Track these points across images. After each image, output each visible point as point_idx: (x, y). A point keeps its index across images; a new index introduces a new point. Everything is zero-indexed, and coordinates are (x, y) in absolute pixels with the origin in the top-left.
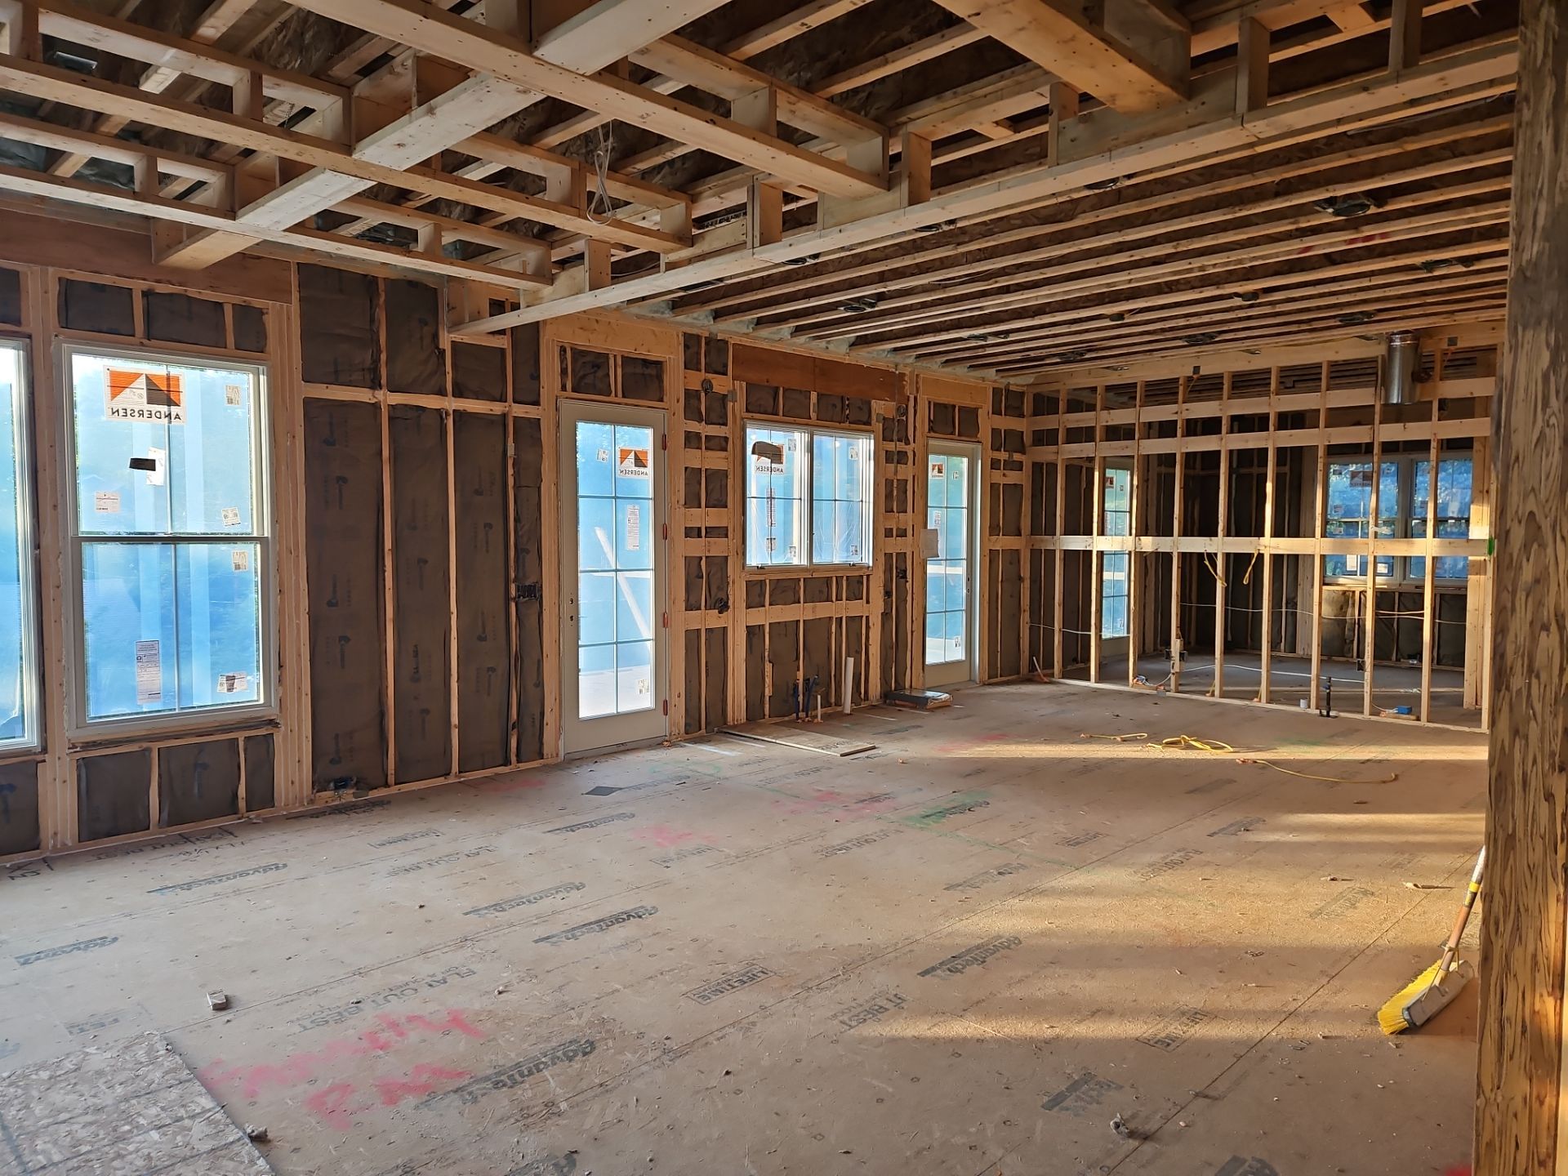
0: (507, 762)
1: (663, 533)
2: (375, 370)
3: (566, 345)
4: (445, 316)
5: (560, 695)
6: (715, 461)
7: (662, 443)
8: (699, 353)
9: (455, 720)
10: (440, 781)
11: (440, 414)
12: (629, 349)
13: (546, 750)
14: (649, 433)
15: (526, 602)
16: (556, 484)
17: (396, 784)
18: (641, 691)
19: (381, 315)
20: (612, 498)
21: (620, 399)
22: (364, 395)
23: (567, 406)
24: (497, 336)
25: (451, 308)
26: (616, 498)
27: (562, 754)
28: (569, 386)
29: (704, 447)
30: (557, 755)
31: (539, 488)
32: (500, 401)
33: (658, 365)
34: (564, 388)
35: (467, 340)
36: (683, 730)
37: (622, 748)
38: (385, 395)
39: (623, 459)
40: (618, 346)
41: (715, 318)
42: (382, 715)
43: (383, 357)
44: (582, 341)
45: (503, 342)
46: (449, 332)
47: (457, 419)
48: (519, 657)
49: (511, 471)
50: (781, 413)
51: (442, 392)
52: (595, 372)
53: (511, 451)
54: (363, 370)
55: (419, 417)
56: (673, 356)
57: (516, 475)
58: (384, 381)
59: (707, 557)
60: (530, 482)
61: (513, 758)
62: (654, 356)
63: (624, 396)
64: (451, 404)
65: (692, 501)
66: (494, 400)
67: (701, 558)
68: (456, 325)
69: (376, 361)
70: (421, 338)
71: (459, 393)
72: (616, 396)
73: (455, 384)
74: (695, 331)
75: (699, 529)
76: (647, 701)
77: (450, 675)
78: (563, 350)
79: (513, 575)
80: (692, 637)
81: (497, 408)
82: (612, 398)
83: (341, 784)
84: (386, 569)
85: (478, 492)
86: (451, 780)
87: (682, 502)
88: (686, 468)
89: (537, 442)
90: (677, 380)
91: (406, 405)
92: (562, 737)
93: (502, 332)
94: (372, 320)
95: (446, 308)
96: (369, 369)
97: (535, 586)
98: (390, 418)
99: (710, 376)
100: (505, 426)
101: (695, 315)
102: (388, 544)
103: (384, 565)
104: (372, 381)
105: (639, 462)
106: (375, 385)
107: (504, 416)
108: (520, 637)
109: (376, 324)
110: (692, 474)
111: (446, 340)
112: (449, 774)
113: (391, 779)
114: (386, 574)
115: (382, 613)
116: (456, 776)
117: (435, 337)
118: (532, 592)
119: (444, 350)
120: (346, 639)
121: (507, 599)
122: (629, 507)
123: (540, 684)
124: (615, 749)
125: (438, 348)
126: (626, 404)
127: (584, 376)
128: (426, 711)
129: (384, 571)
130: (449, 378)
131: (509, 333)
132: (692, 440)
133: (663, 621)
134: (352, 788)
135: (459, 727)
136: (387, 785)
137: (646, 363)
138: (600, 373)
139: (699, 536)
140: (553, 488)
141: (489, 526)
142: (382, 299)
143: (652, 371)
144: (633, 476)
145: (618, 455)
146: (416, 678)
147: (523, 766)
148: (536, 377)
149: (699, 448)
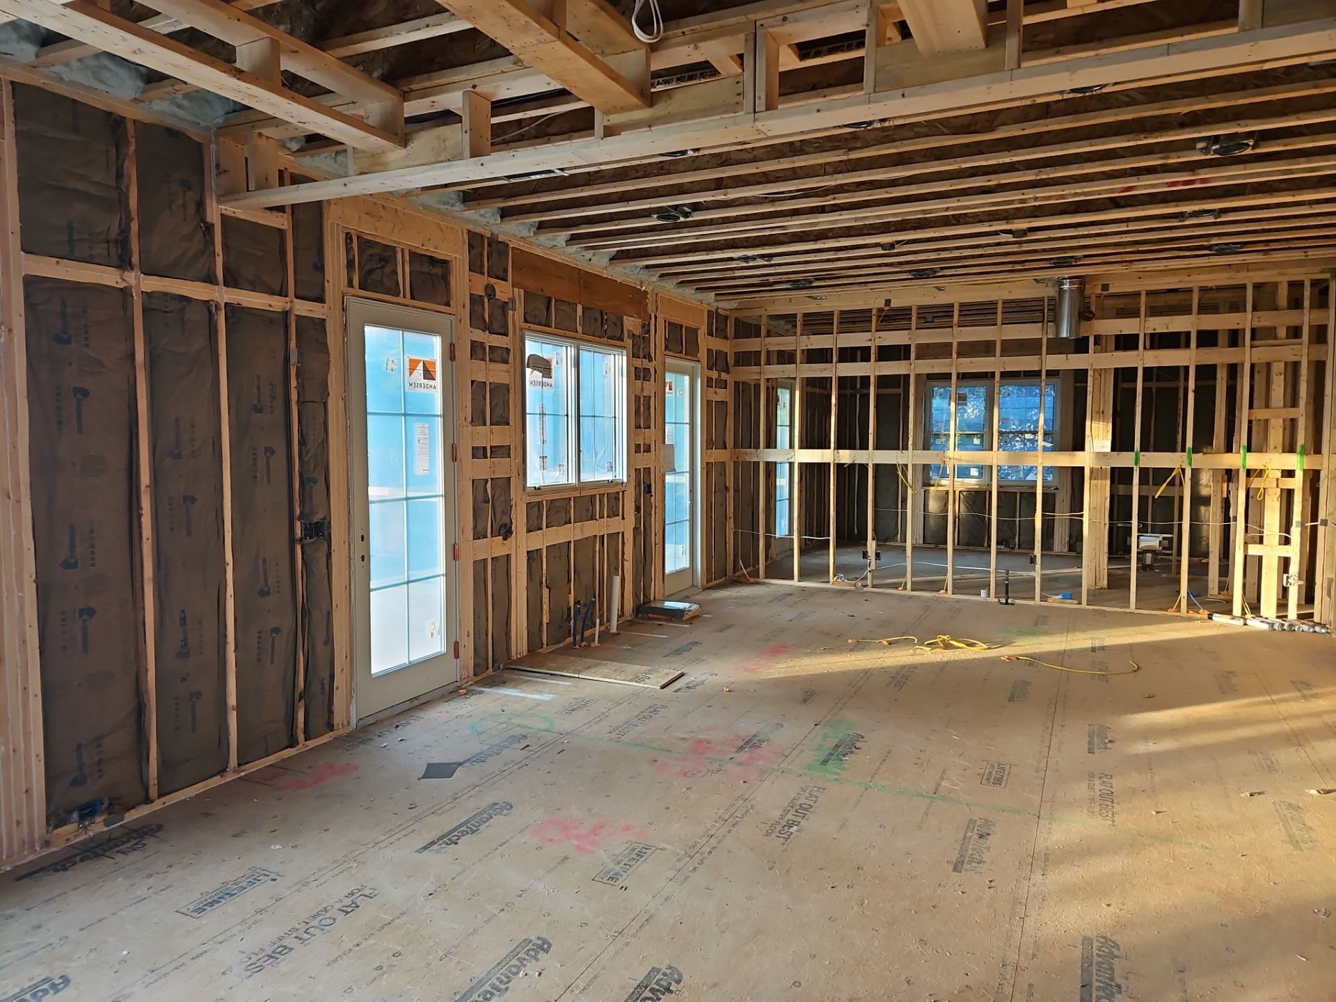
0: (293, 743)
1: (452, 454)
2: (123, 241)
3: (352, 232)
4: (212, 180)
5: (351, 650)
6: (498, 374)
7: (450, 353)
8: (482, 255)
9: (232, 700)
10: (216, 781)
11: (208, 307)
12: (416, 244)
13: (338, 718)
14: (436, 342)
15: (313, 543)
16: (344, 399)
17: (160, 796)
18: (432, 635)
19: (131, 169)
20: (402, 415)
21: (408, 301)
22: (108, 277)
23: (355, 305)
24: (275, 213)
25: (221, 171)
26: (405, 415)
27: (354, 721)
28: (356, 282)
29: (488, 359)
30: (349, 722)
31: (325, 404)
32: (280, 295)
33: (444, 263)
34: (350, 284)
35: (240, 214)
36: (472, 673)
37: (416, 703)
38: (138, 278)
39: (412, 370)
40: (406, 239)
41: (502, 217)
42: (140, 709)
43: (135, 226)
44: (369, 229)
45: (282, 222)
46: (219, 202)
47: (230, 315)
48: (306, 612)
49: (294, 383)
50: (553, 326)
51: (210, 279)
52: (383, 267)
53: (294, 358)
54: (108, 242)
55: (183, 309)
56: (458, 257)
57: (301, 389)
58: (135, 259)
59: (492, 479)
60: (316, 397)
61: (301, 736)
62: (441, 254)
63: (413, 298)
64: (224, 295)
65: (478, 418)
66: (272, 293)
67: (486, 481)
68: (228, 194)
69: (125, 232)
70: (184, 206)
71: (232, 281)
72: (404, 297)
73: (226, 270)
74: (478, 230)
75: (485, 449)
76: (437, 645)
77: (225, 643)
78: (348, 237)
79: (298, 511)
80: (480, 566)
81: (276, 303)
82: (400, 299)
83: (88, 812)
84: (143, 512)
85: (258, 409)
86: (230, 777)
87: (469, 419)
88: (473, 382)
89: (323, 348)
90: (463, 283)
91: (166, 294)
92: (354, 700)
93: (280, 209)
94: (120, 175)
95: (214, 172)
96: (116, 241)
97: (322, 524)
98: (145, 310)
99: (493, 281)
100: (287, 327)
101: (482, 211)
102: (145, 478)
103: (140, 508)
104: (121, 258)
105: (428, 374)
106: (123, 264)
107: (286, 314)
108: (307, 586)
109: (125, 180)
110: (478, 387)
111: (215, 211)
112: (224, 770)
113: (153, 791)
114: (143, 519)
115: (138, 571)
116: (235, 771)
117: (200, 206)
118: (319, 531)
119: (213, 225)
120: (91, 612)
121: (292, 541)
122: (416, 425)
123: (329, 641)
124: (408, 705)
125: (203, 220)
126: (414, 307)
127: (371, 271)
128: (197, 695)
129: (140, 516)
130: (219, 261)
131: (289, 210)
132: (477, 349)
133: (454, 553)
134: (103, 813)
135: (239, 708)
136: (148, 800)
137: (432, 261)
138: (388, 270)
139: (485, 457)
140: (341, 404)
141: (270, 451)
142: (132, 148)
143: (437, 271)
144: (422, 390)
145: (407, 366)
146: (183, 654)
147: (313, 743)
148: (320, 268)
149: (484, 359)
